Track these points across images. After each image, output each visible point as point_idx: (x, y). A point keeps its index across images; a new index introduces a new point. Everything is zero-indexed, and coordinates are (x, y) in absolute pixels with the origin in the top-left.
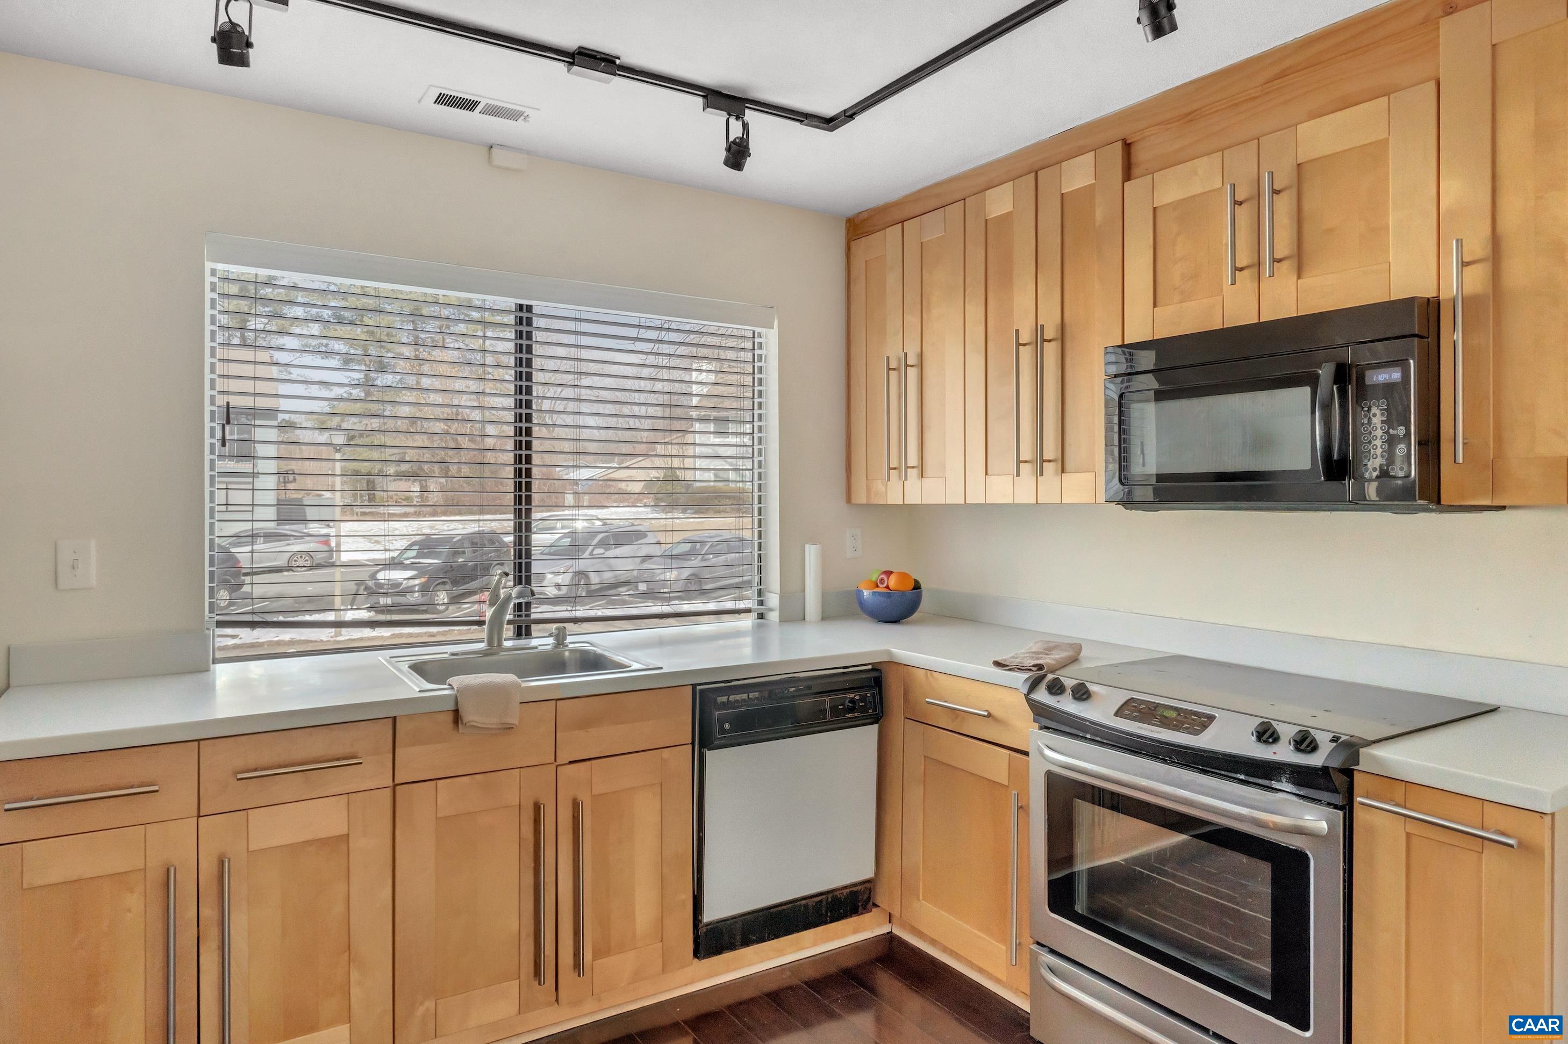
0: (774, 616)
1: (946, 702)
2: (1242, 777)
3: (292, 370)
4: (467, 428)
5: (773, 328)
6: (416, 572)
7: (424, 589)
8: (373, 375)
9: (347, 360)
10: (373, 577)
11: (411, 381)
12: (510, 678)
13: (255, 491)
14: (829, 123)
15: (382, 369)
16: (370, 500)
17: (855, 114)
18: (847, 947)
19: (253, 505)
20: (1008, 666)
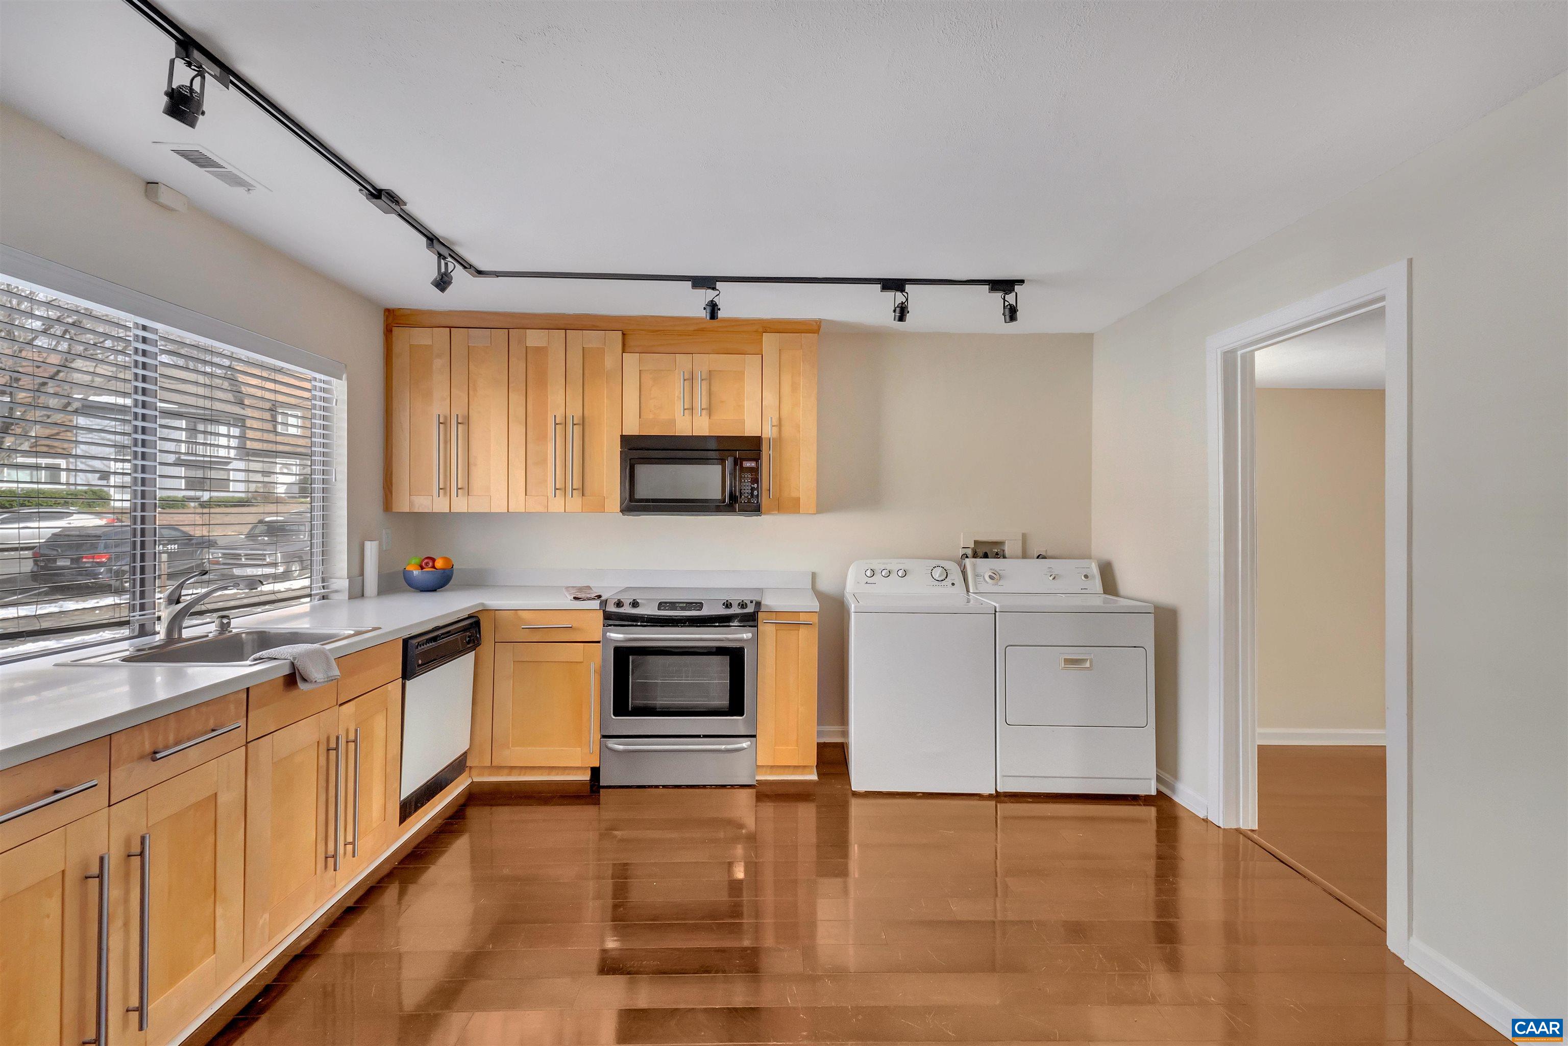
0: (341, 596)
2: (717, 624)
14: (480, 274)
20: (581, 598)
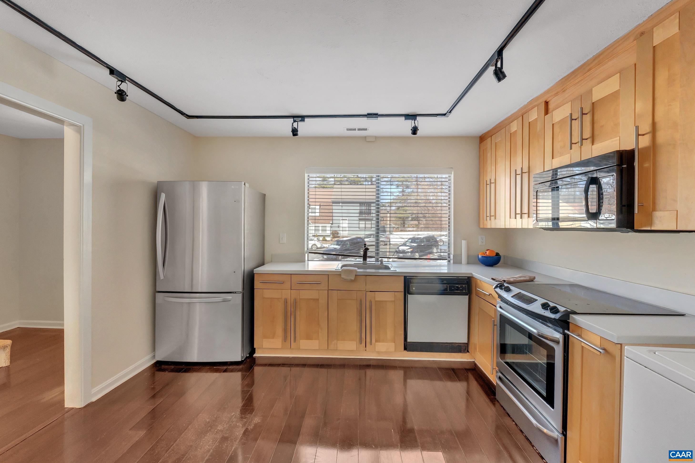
0: (452, 261)
1: (483, 291)
3: (384, 189)
4: (431, 205)
5: (452, 174)
6: (409, 247)
7: (411, 252)
8: (405, 189)
9: (398, 186)
10: (398, 248)
11: (415, 190)
12: (356, 269)
13: (360, 224)
14: (445, 115)
15: (408, 187)
16: (403, 226)
17: (451, 111)
18: (458, 362)
19: (371, 227)
20: (496, 280)
